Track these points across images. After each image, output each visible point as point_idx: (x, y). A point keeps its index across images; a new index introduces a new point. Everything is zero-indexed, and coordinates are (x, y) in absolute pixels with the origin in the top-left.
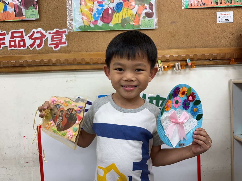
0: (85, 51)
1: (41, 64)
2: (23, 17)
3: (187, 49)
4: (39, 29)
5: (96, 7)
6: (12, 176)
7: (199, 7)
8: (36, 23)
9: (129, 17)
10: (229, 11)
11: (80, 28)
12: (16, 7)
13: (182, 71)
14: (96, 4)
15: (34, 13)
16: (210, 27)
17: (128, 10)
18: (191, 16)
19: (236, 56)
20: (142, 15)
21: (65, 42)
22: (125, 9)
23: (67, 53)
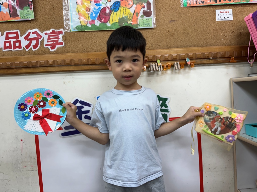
0: (82, 51)
1: (38, 65)
2: (18, 17)
3: (186, 48)
4: (36, 30)
5: (93, 6)
6: (9, 181)
7: (198, 5)
8: (31, 23)
9: (126, 16)
10: (229, 9)
11: (77, 28)
12: (10, 7)
13: (182, 70)
14: (93, 3)
15: (29, 13)
16: (209, 25)
17: (125, 9)
18: (190, 15)
19: (236, 54)
20: (140, 14)
21: (62, 42)
22: (122, 8)
23: (64, 54)
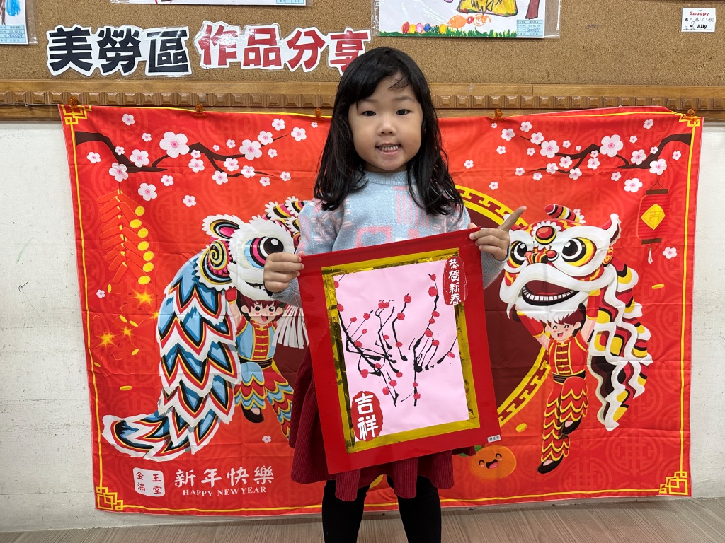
1: (316, 103)
3: (616, 85)
8: (303, 13)
10: (708, 7)
16: (666, 40)
18: (630, 15)
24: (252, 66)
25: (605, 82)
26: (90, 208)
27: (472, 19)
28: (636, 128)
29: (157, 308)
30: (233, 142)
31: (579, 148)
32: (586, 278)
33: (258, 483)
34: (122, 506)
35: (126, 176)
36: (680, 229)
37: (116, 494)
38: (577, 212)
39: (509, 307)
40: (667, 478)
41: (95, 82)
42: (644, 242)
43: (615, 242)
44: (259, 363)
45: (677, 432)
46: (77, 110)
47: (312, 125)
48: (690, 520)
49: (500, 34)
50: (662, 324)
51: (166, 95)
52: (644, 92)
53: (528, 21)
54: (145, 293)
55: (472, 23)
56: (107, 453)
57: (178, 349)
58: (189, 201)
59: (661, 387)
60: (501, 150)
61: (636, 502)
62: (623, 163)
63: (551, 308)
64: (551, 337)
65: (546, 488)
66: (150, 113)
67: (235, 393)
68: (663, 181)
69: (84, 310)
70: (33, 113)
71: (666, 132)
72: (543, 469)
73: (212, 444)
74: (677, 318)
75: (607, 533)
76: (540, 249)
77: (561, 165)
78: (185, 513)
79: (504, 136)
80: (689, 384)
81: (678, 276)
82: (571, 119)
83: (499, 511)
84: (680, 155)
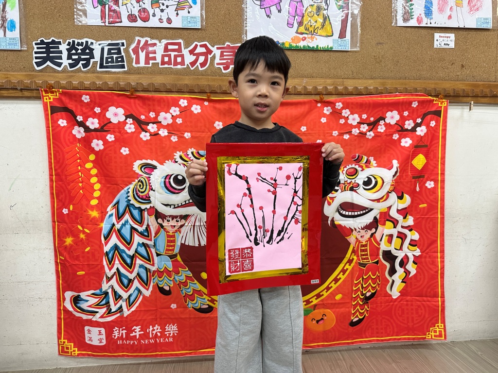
1: (207, 90)
3: (395, 80)
8: (200, 33)
10: (450, 33)
16: (425, 52)
18: (403, 37)
24: (166, 66)
25: (388, 78)
26: (59, 155)
27: (305, 38)
28: (407, 107)
29: (102, 221)
30: (154, 113)
31: (372, 119)
32: (378, 200)
33: (168, 335)
34: (77, 352)
35: (84, 135)
36: (436, 170)
37: (72, 344)
38: (372, 159)
39: (330, 219)
40: (431, 329)
41: (64, 75)
42: (414, 178)
43: (395, 177)
44: (169, 256)
45: (437, 299)
46: (52, 92)
47: (205, 103)
48: (446, 355)
49: (323, 48)
50: (426, 230)
51: (111, 83)
52: (412, 84)
53: (340, 40)
54: (95, 211)
55: (305, 41)
56: (67, 317)
57: (116, 247)
58: (125, 151)
59: (426, 270)
60: (324, 120)
61: (412, 345)
62: (400, 129)
63: (356, 220)
64: (356, 238)
65: (355, 336)
66: (100, 94)
67: (153, 276)
68: (425, 140)
69: (54, 221)
70: (23, 94)
71: (425, 109)
72: (353, 324)
73: (137, 309)
74: (435, 225)
75: (393, 365)
76: (348, 182)
77: (361, 129)
78: (119, 356)
79: (325, 112)
80: (444, 267)
81: (435, 199)
82: (367, 101)
83: (325, 352)
84: (435, 124)
